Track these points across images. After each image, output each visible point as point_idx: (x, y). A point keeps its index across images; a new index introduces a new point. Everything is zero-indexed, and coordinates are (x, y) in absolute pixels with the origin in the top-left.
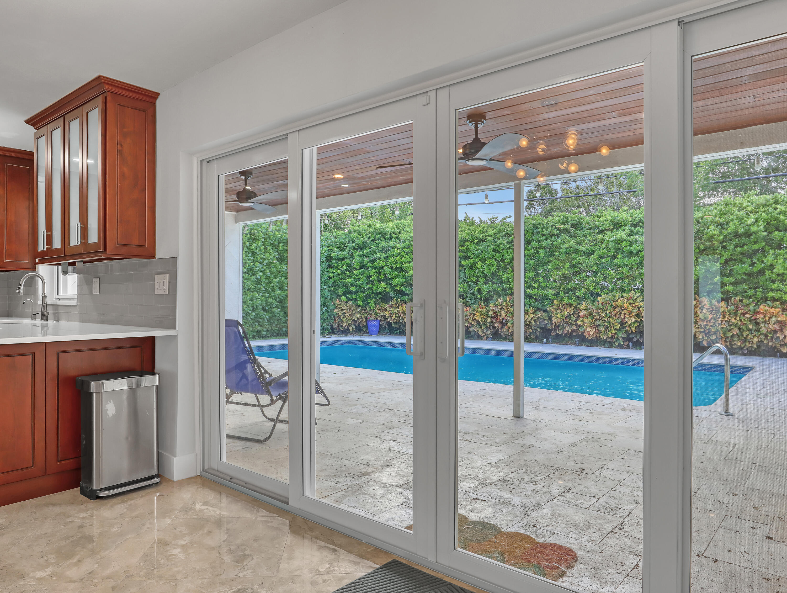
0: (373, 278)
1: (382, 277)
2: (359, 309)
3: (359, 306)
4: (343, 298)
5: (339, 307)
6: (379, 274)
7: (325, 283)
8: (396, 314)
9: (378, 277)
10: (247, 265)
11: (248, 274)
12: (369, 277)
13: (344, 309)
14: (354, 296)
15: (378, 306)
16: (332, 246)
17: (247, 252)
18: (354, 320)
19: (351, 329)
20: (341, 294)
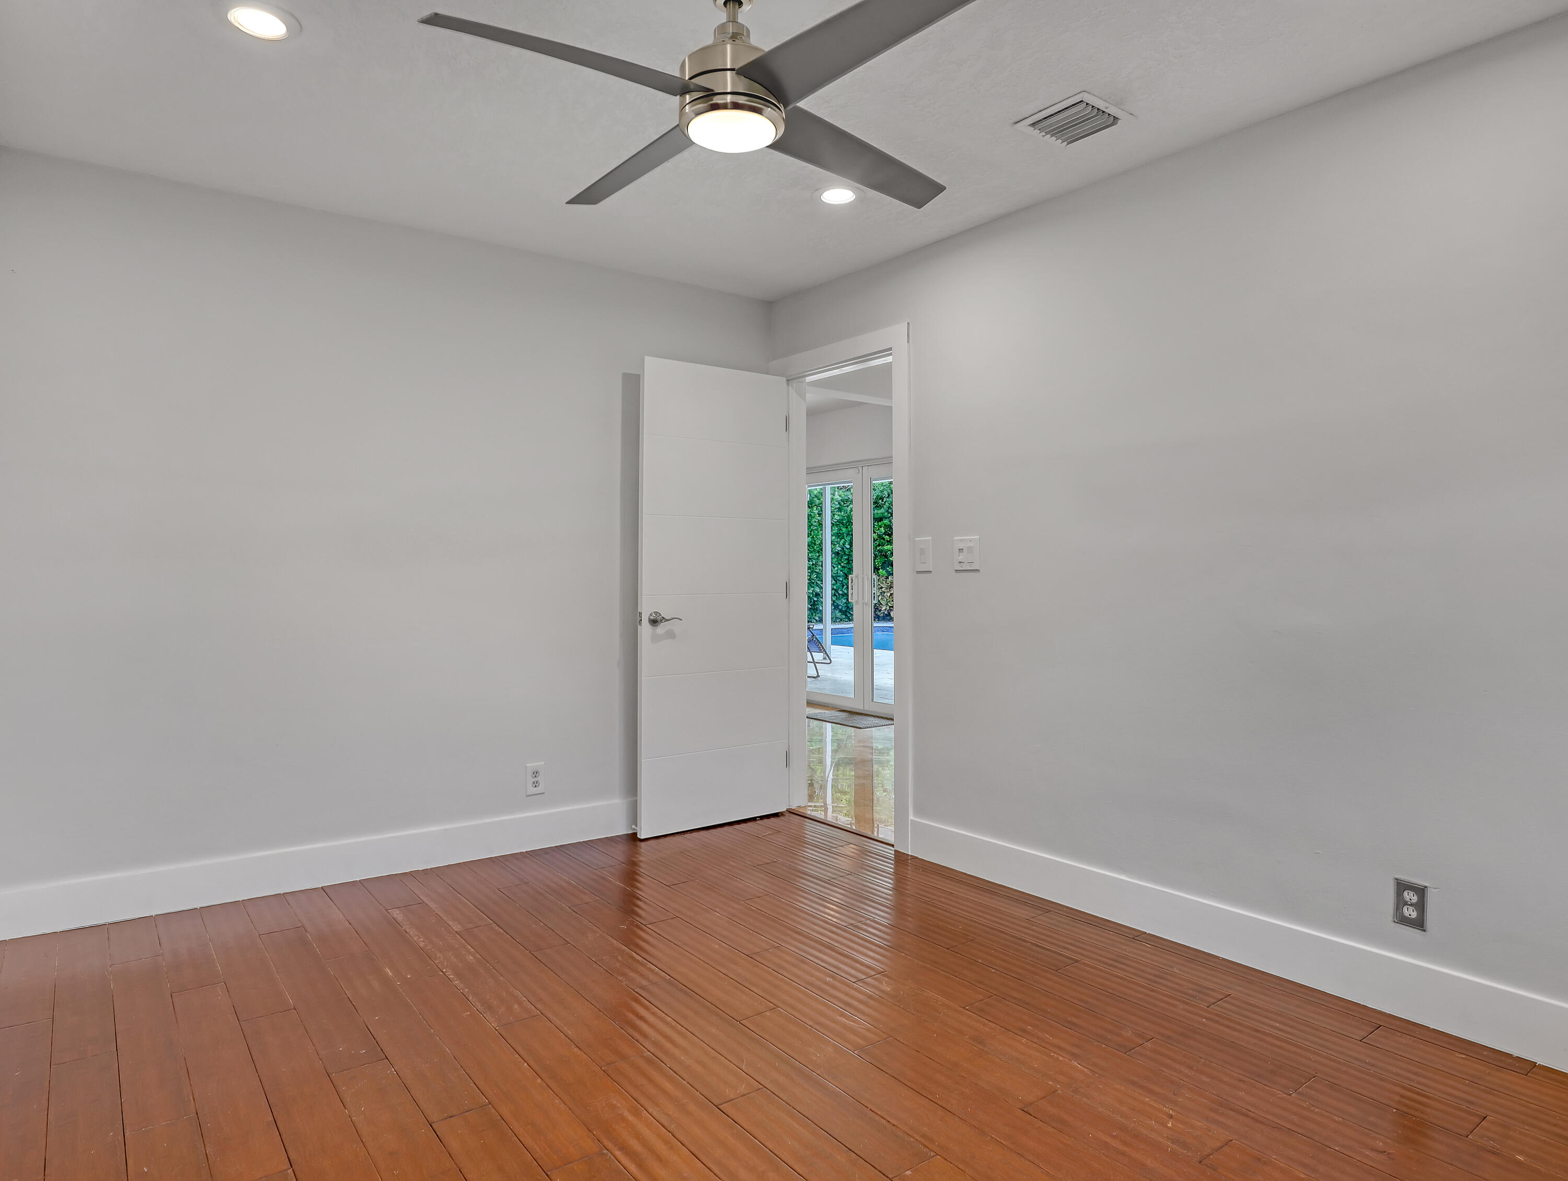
20: (879, 566)
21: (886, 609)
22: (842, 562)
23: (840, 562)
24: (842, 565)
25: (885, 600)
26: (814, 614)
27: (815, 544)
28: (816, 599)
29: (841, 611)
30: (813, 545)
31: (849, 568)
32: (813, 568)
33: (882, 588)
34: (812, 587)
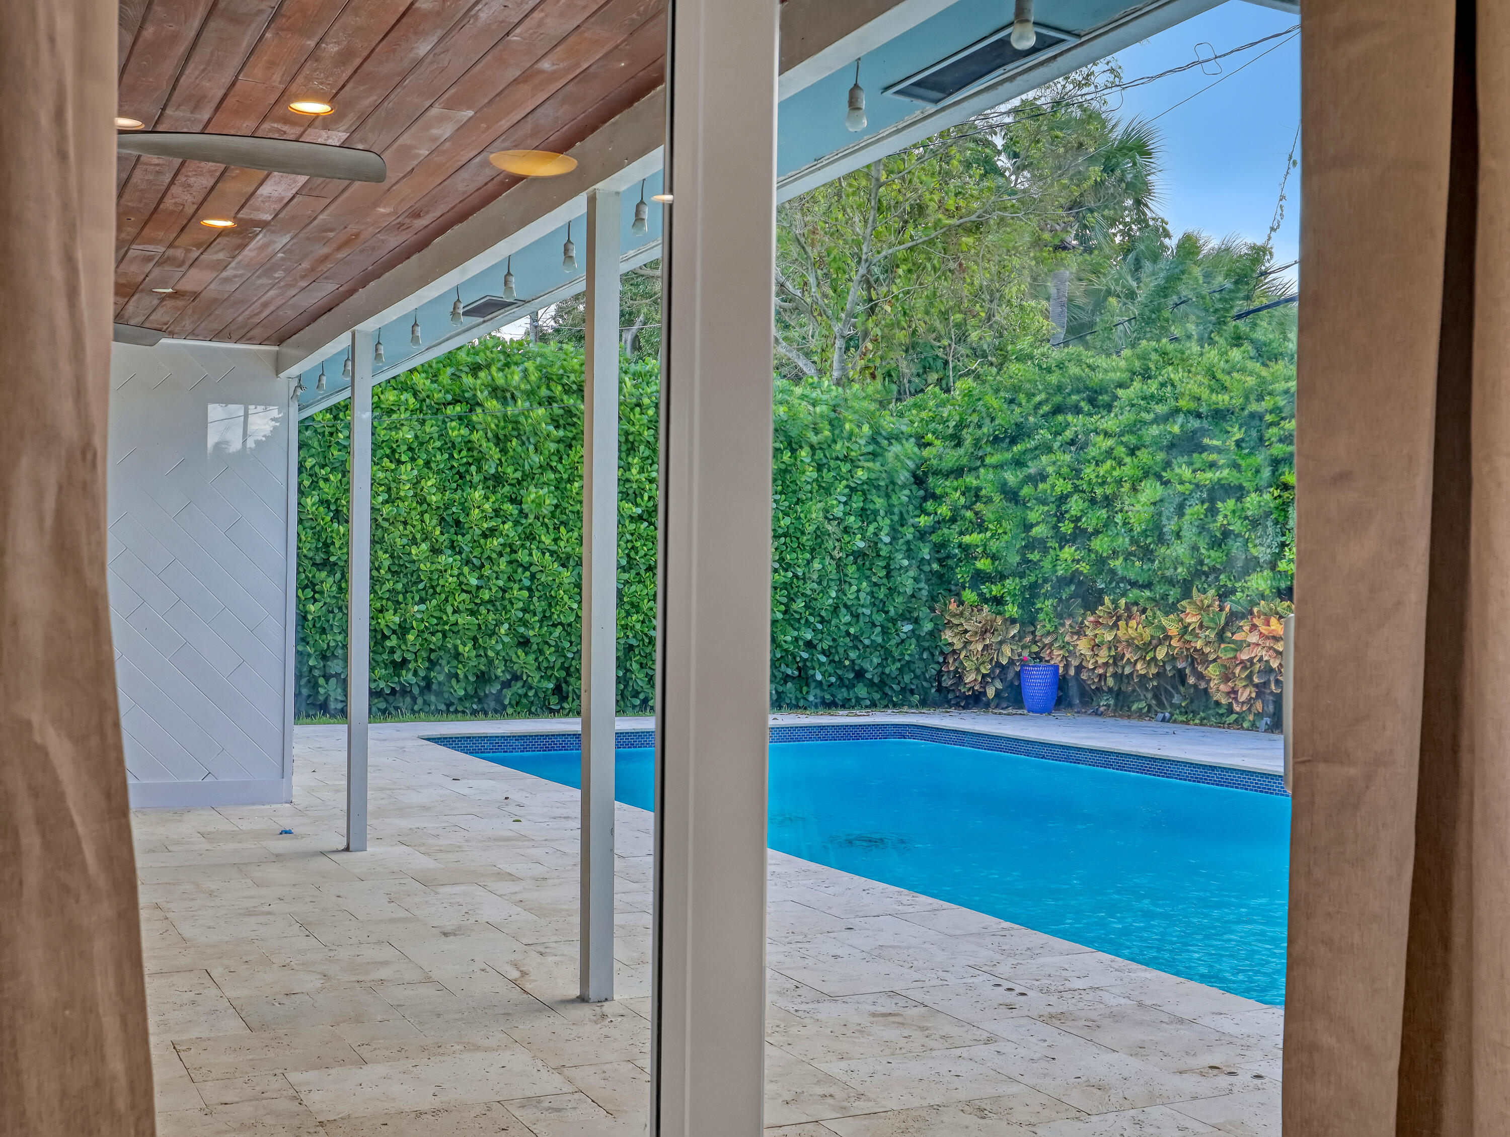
0: (1039, 531)
1: (1067, 528)
2: (1014, 631)
3: (1013, 621)
4: (969, 596)
5: (956, 622)
6: (1061, 517)
7: (909, 550)
8: (1110, 649)
9: (1056, 527)
10: (646, 498)
11: (646, 524)
12: (1028, 527)
13: (968, 628)
14: (996, 590)
15: (1068, 622)
16: (934, 433)
17: (648, 458)
18: (998, 664)
19: (991, 692)
20: (964, 582)
21: (975, 680)
22: (875, 574)
23: (868, 573)
24: (874, 579)
25: (974, 659)
26: (805, 689)
27: (803, 533)
28: (805, 655)
29: (871, 684)
30: (798, 534)
31: (890, 589)
32: (798, 587)
33: (966, 631)
34: (795, 629)
